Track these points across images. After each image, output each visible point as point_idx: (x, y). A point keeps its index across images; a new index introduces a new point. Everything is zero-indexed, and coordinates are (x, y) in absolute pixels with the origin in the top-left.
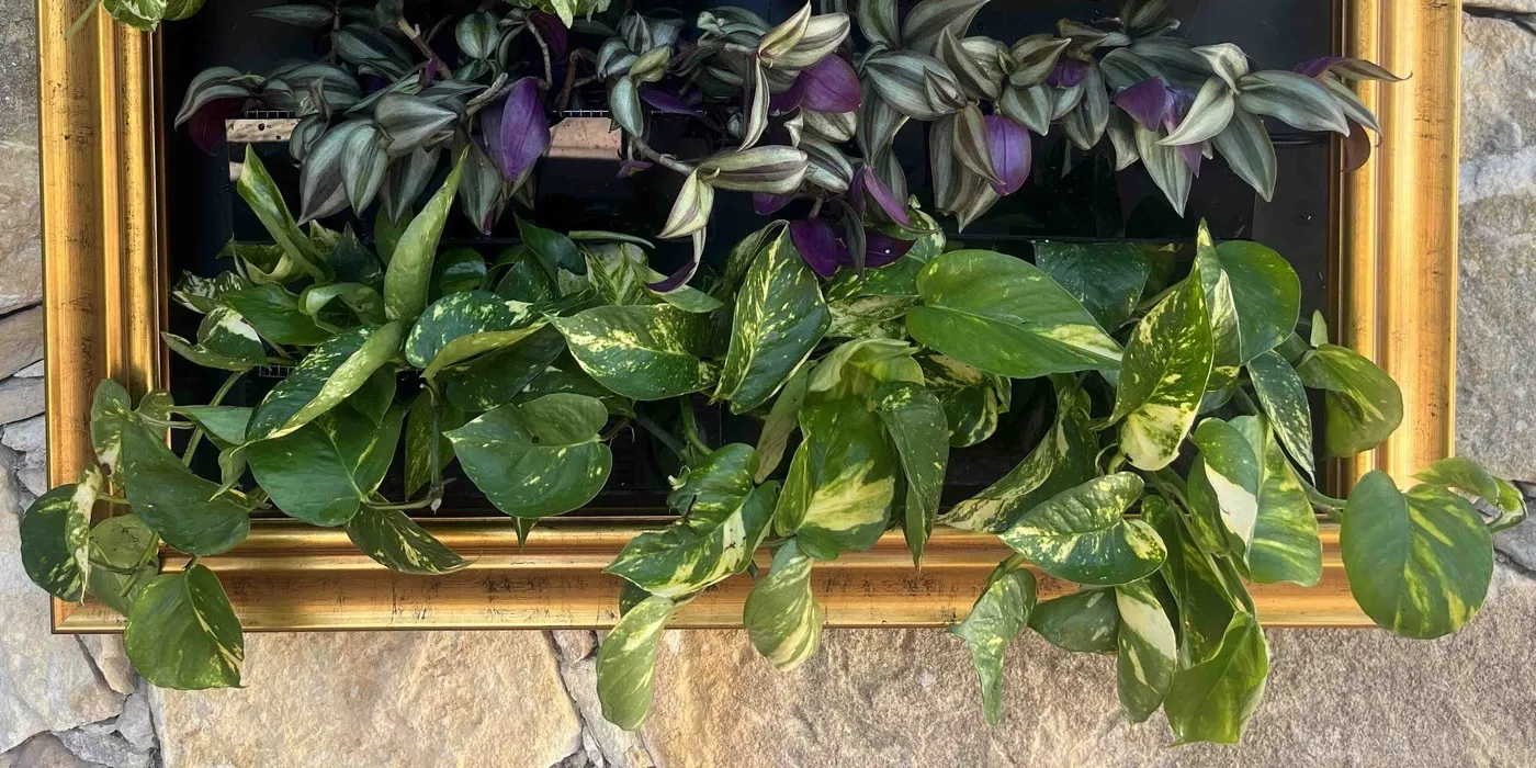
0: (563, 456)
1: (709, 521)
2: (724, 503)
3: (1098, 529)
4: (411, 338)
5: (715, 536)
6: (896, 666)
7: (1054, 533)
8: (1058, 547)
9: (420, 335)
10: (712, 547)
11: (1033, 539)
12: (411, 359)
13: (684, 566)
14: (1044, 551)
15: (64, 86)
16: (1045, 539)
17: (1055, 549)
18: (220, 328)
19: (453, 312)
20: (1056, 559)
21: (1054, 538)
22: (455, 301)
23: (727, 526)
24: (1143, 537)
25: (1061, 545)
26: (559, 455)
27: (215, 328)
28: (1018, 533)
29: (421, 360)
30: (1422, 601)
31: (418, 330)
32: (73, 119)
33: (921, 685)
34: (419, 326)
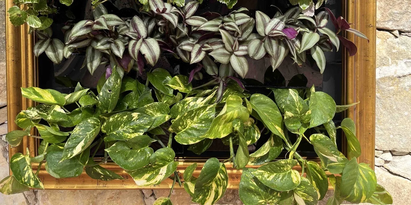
0: (139, 152)
1: (157, 166)
2: (163, 163)
3: (282, 172)
4: (103, 126)
5: (158, 170)
6: (230, 198)
7: (268, 172)
8: (269, 176)
9: (105, 125)
10: (156, 172)
11: (262, 174)
12: (103, 131)
13: (147, 174)
14: (265, 177)
15: (12, 47)
16: (265, 174)
17: (268, 177)
18: (54, 110)
19: (115, 120)
20: (268, 179)
21: (268, 174)
22: (116, 117)
23: (162, 169)
24: (296, 176)
25: (270, 176)
26: (138, 152)
27: (53, 110)
28: (258, 172)
29: (105, 131)
30: (357, 194)
31: (105, 124)
32: (15, 56)
33: (237, 203)
34: (105, 123)
